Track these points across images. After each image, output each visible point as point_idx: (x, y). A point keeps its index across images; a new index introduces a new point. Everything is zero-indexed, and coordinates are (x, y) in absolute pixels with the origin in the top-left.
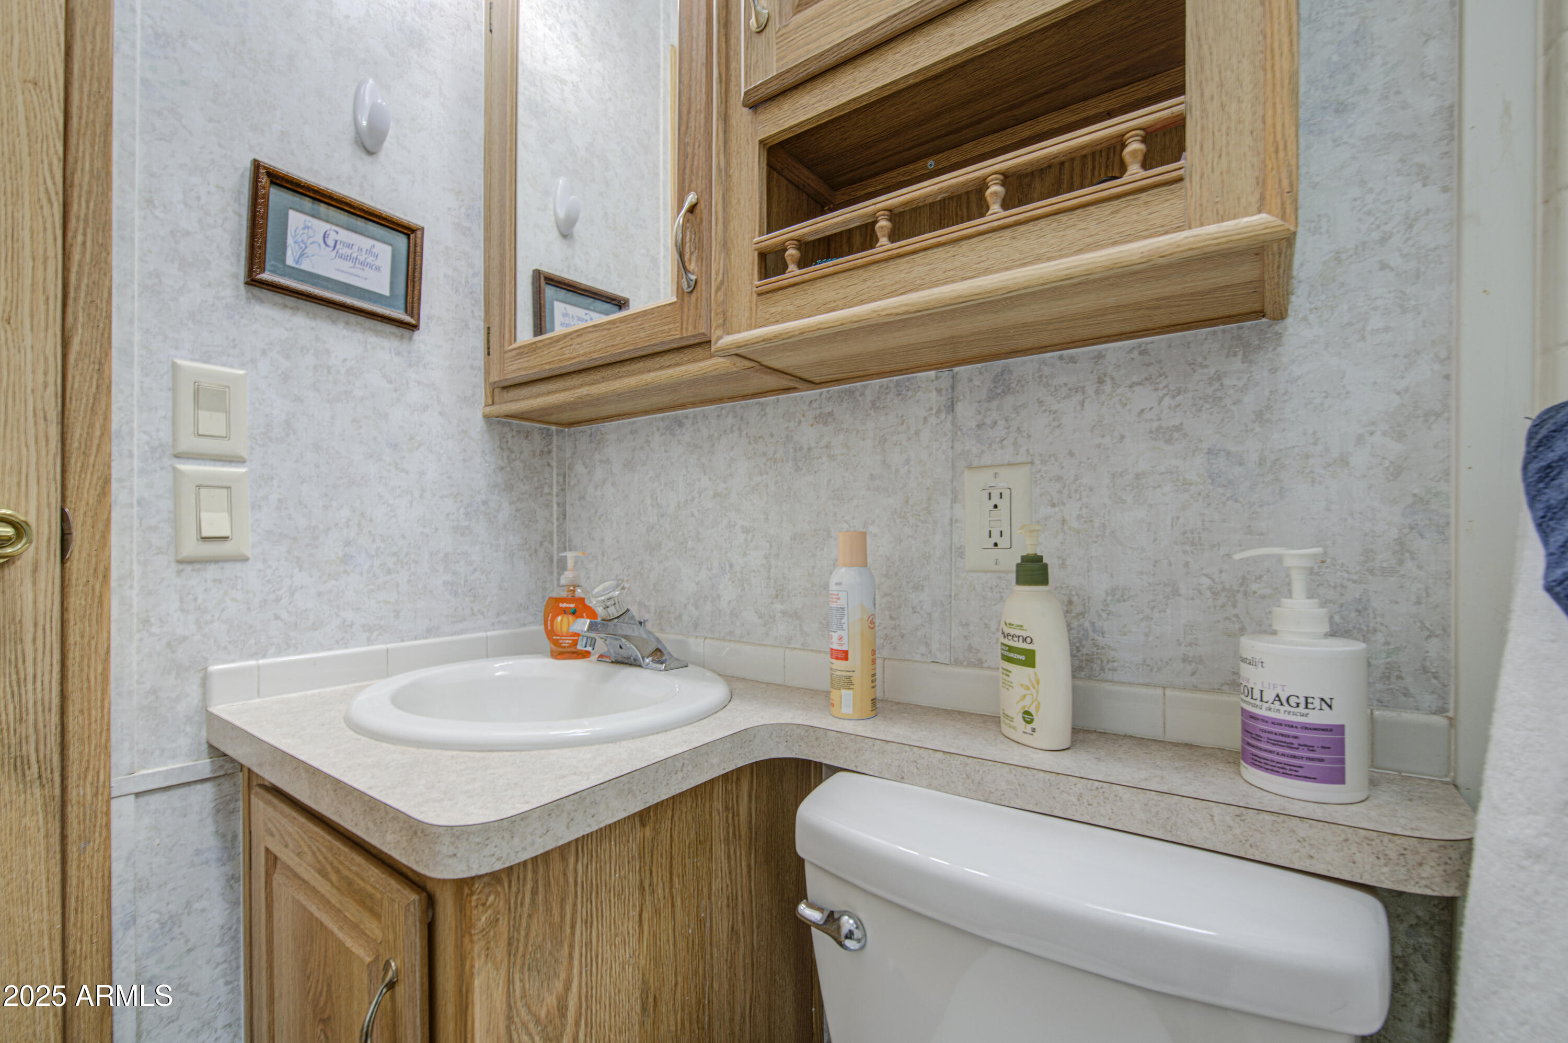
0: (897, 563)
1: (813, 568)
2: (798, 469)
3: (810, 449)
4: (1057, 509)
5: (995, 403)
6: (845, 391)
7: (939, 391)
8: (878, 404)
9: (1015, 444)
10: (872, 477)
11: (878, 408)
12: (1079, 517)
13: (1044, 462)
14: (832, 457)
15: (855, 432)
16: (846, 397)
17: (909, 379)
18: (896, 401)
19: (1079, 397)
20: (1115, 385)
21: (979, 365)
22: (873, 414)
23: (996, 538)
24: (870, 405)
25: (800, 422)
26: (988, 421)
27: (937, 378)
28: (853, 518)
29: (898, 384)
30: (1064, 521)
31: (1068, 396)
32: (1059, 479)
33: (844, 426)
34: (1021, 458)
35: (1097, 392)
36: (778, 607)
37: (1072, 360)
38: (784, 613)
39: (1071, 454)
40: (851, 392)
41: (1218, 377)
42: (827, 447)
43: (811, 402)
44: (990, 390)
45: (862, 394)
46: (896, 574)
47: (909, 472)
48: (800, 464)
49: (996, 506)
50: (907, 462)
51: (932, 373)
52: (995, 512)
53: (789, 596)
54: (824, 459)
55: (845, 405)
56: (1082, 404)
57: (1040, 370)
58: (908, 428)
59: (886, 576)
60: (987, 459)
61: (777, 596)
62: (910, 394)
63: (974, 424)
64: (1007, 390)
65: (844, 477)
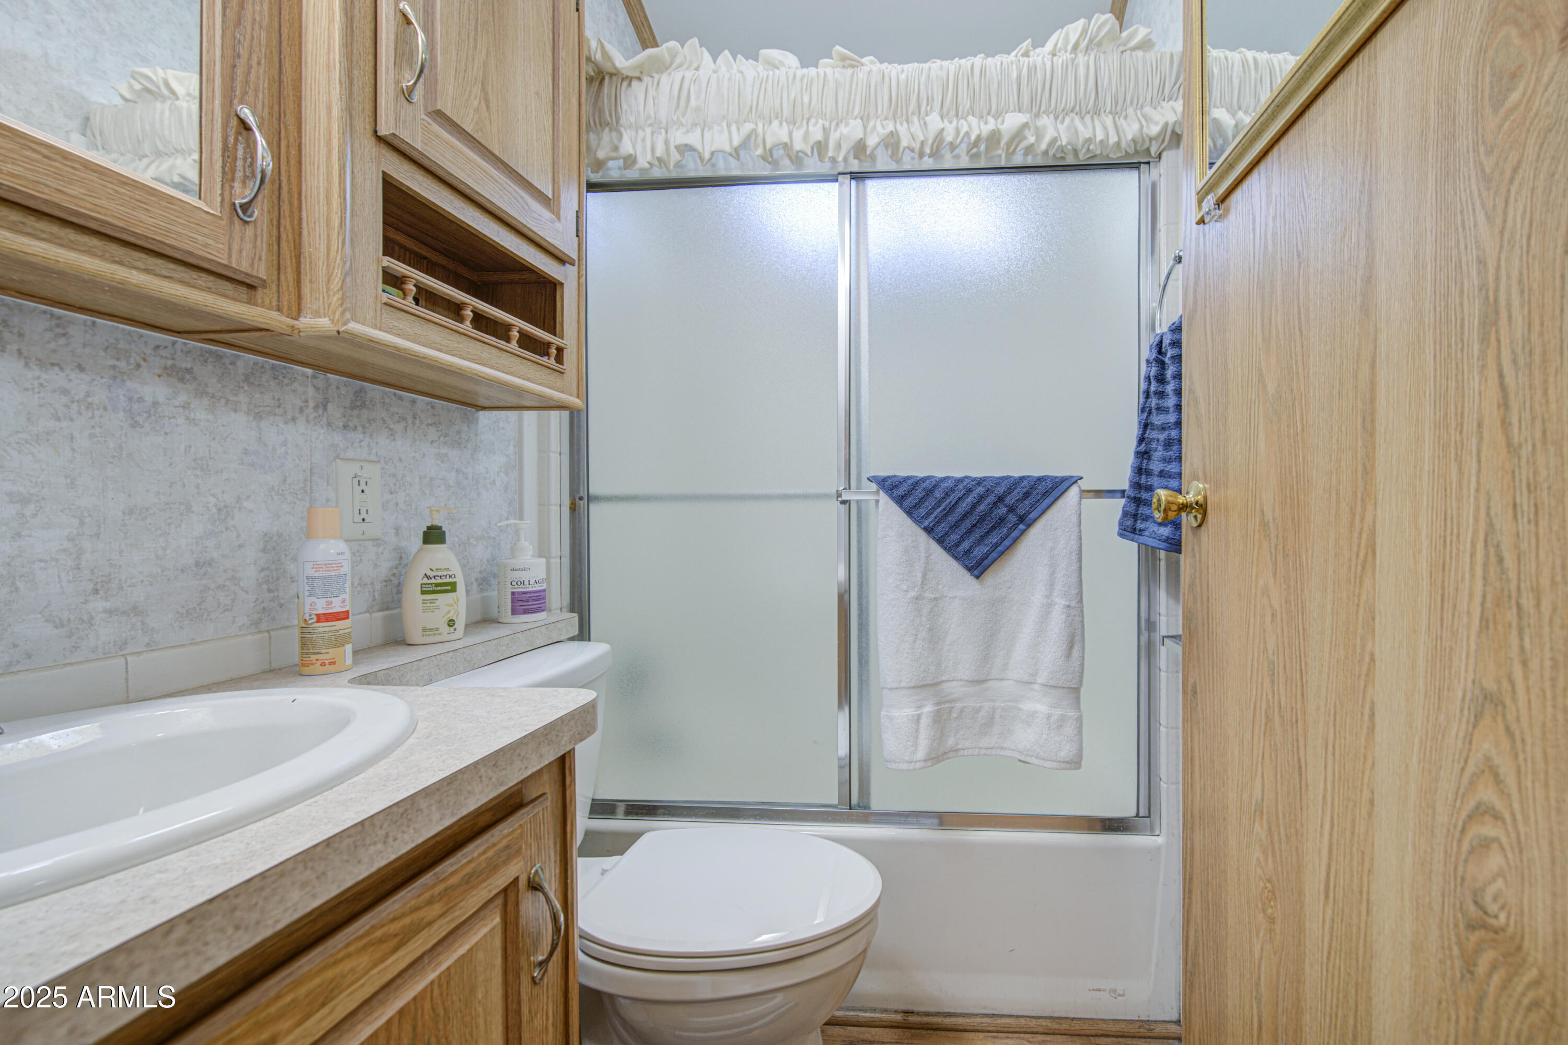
0: (275, 538)
1: (164, 549)
2: (135, 425)
3: (156, 404)
4: (393, 496)
5: (356, 412)
6: (211, 352)
7: (317, 389)
8: (252, 380)
9: (369, 446)
10: (246, 452)
11: (252, 383)
12: (405, 502)
13: (386, 463)
14: (192, 422)
15: (223, 401)
16: (211, 359)
17: (285, 368)
18: (272, 383)
19: (403, 424)
20: (421, 423)
21: (345, 379)
22: (246, 388)
23: (364, 515)
24: (243, 377)
25: (138, 366)
26: (351, 424)
27: (314, 377)
28: (223, 492)
29: (273, 367)
30: (397, 504)
31: (398, 422)
32: (394, 475)
33: (210, 390)
34: (373, 458)
35: (413, 423)
36: (99, 604)
37: (400, 398)
38: (110, 612)
39: (401, 460)
40: (219, 357)
41: (459, 432)
42: (184, 407)
43: (157, 347)
44: (352, 401)
45: (233, 363)
46: (274, 549)
47: (287, 453)
48: (140, 419)
49: (363, 491)
50: (285, 443)
51: (309, 371)
52: (363, 495)
53: (121, 588)
54: (181, 420)
55: (210, 367)
56: (406, 428)
57: (383, 398)
58: (285, 413)
59: (264, 550)
60: (350, 454)
61: (96, 591)
62: (286, 381)
63: (341, 424)
64: (363, 406)
65: (210, 446)
